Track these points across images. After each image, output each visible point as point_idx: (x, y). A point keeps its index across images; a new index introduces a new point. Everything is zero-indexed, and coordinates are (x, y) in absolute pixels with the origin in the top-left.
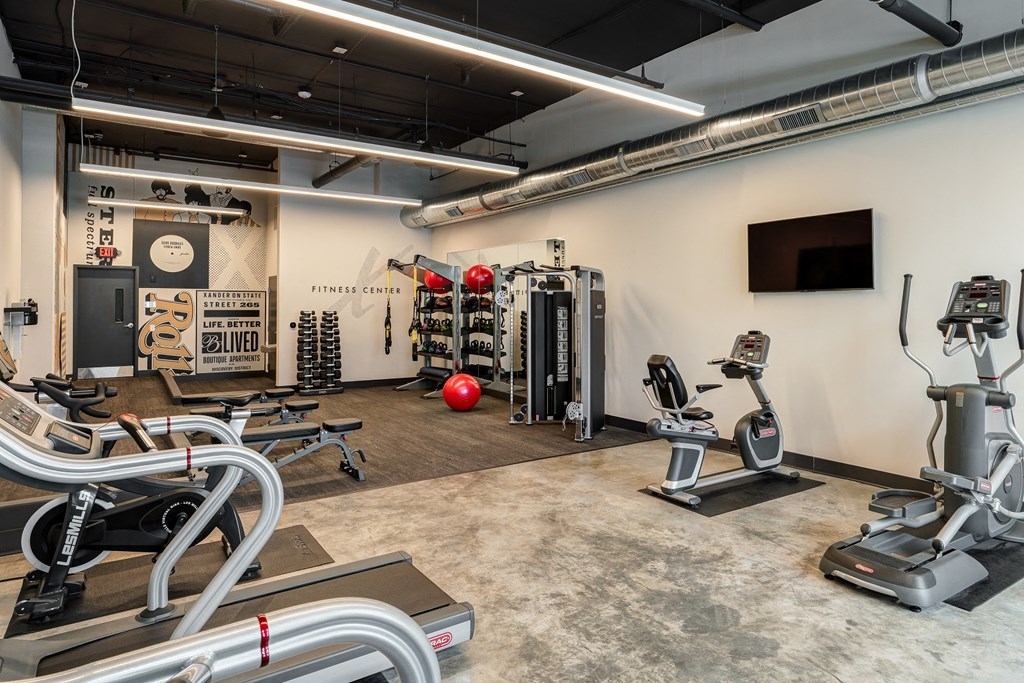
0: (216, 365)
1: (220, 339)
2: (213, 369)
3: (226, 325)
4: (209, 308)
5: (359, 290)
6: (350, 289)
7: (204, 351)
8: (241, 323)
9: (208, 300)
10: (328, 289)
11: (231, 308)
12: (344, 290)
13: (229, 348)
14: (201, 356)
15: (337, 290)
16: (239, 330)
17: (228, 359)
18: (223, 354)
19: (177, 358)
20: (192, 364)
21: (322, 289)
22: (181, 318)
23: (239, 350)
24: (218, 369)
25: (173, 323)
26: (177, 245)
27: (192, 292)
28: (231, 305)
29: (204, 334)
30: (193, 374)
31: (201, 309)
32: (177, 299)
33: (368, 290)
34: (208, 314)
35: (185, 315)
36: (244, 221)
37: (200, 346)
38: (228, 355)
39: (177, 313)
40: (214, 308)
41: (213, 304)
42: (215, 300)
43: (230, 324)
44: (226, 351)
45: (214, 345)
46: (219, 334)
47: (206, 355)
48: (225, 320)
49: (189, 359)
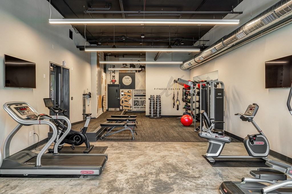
0: (137, 109)
1: (138, 102)
2: (136, 110)
3: (139, 99)
4: (135, 94)
5: (167, 89)
6: (165, 89)
7: (134, 105)
8: (143, 98)
9: (135, 92)
10: (159, 89)
11: (141, 94)
12: (163, 89)
13: (140, 105)
14: (134, 106)
15: (161, 89)
16: (142, 100)
17: (140, 107)
18: (138, 106)
19: (128, 107)
20: (132, 108)
21: (157, 89)
22: (129, 97)
23: (142, 105)
24: (137, 110)
25: (128, 98)
26: (128, 78)
27: (131, 90)
28: (140, 93)
29: (134, 101)
30: (132, 111)
31: (134, 94)
32: (128, 92)
33: (170, 89)
34: (135, 96)
35: (130, 96)
36: (143, 71)
37: (133, 104)
38: (140, 106)
39: (128, 95)
40: (137, 94)
41: (136, 93)
42: (137, 92)
43: (140, 99)
44: (139, 105)
45: (136, 104)
46: (138, 101)
47: (135, 106)
48: (139, 97)
49: (131, 107)
